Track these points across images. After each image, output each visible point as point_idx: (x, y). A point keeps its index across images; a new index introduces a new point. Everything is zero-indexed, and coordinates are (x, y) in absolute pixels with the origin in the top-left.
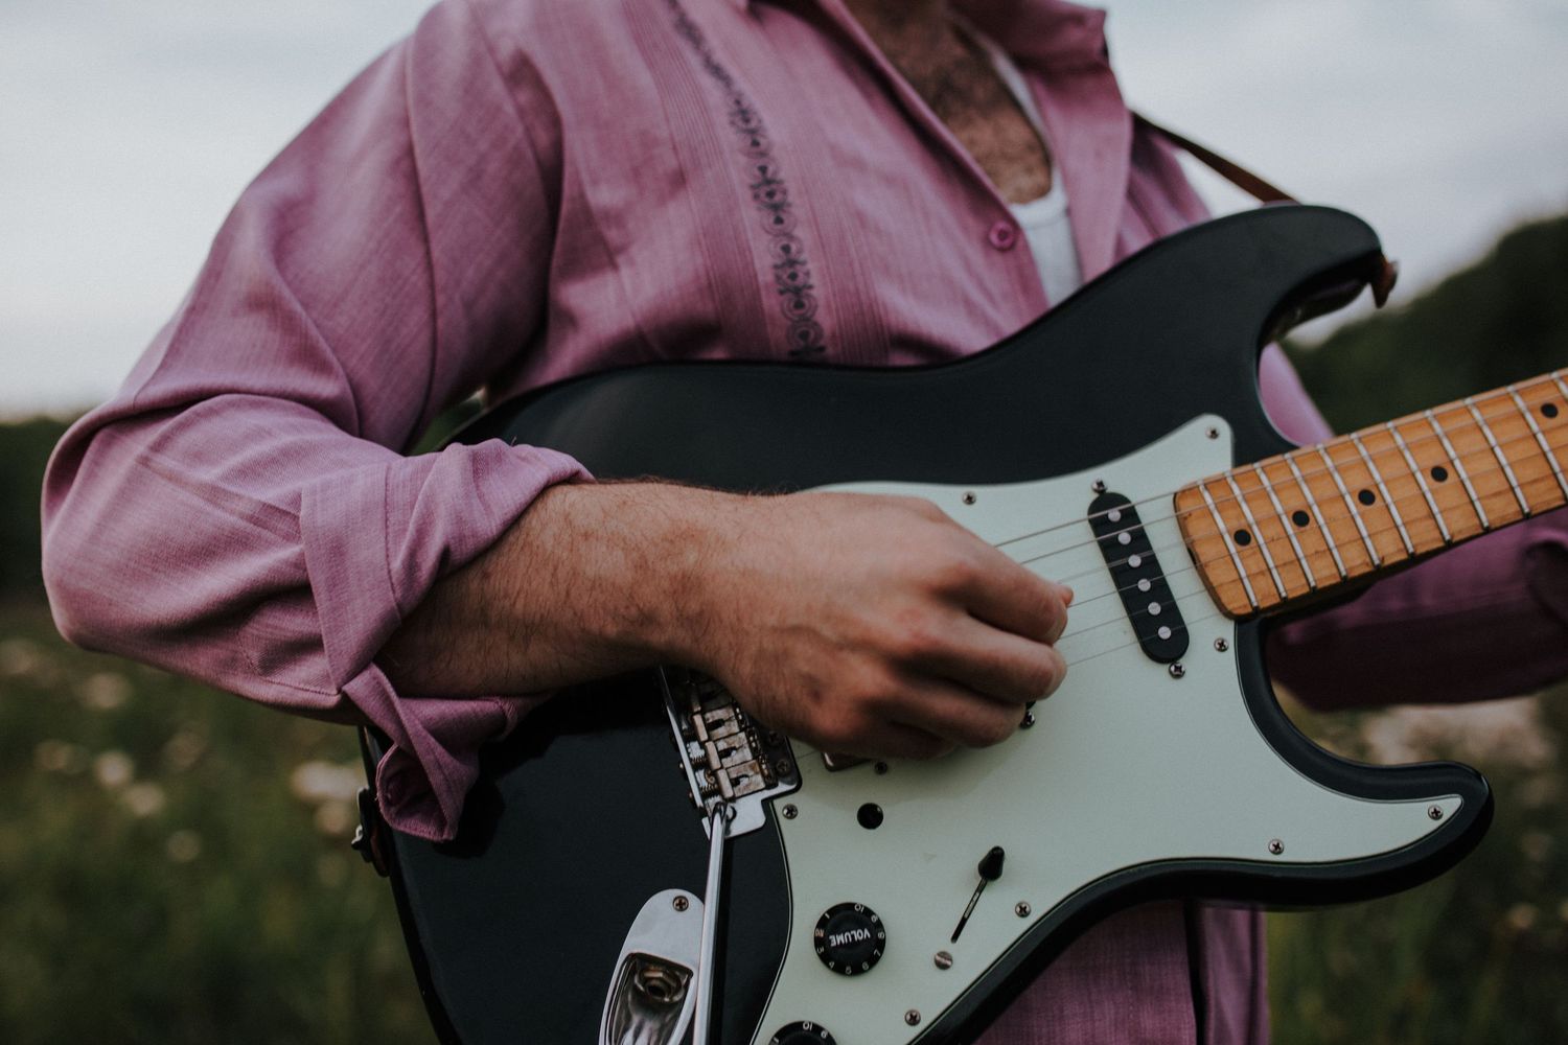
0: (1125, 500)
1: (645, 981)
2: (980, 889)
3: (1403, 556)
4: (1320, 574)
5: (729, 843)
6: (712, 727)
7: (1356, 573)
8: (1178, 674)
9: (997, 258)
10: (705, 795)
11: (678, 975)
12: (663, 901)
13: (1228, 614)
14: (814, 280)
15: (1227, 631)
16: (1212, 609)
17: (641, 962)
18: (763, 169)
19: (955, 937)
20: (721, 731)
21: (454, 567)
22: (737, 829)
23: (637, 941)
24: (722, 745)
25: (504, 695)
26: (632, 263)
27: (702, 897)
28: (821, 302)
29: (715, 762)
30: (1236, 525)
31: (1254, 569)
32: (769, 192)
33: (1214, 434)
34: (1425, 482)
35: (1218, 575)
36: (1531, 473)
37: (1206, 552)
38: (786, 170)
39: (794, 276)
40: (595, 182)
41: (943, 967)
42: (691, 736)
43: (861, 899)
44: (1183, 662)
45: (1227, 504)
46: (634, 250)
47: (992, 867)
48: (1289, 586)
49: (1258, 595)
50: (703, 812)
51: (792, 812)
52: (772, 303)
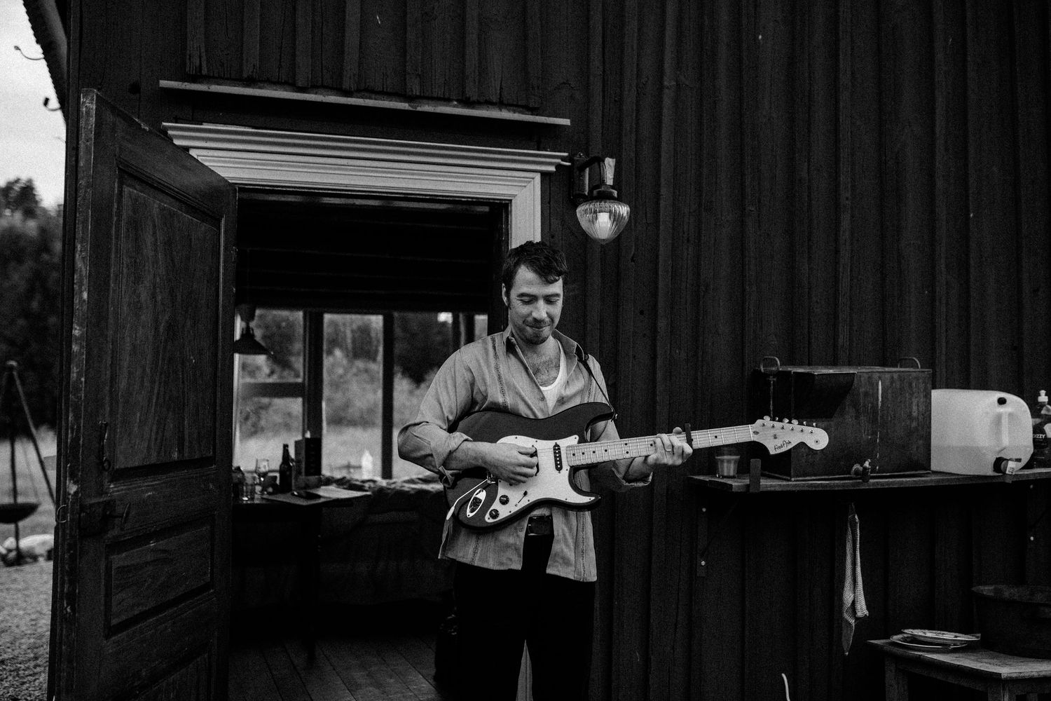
0: (559, 446)
2: (523, 498)
8: (560, 473)
15: (569, 468)
16: (567, 465)
19: (519, 503)
21: (451, 453)
25: (459, 470)
30: (574, 453)
31: (575, 460)
33: (576, 438)
34: (603, 451)
35: (569, 460)
36: (620, 453)
37: (569, 456)
41: (516, 506)
43: (507, 495)
45: (574, 450)
47: (525, 494)
48: (579, 463)
49: (574, 464)
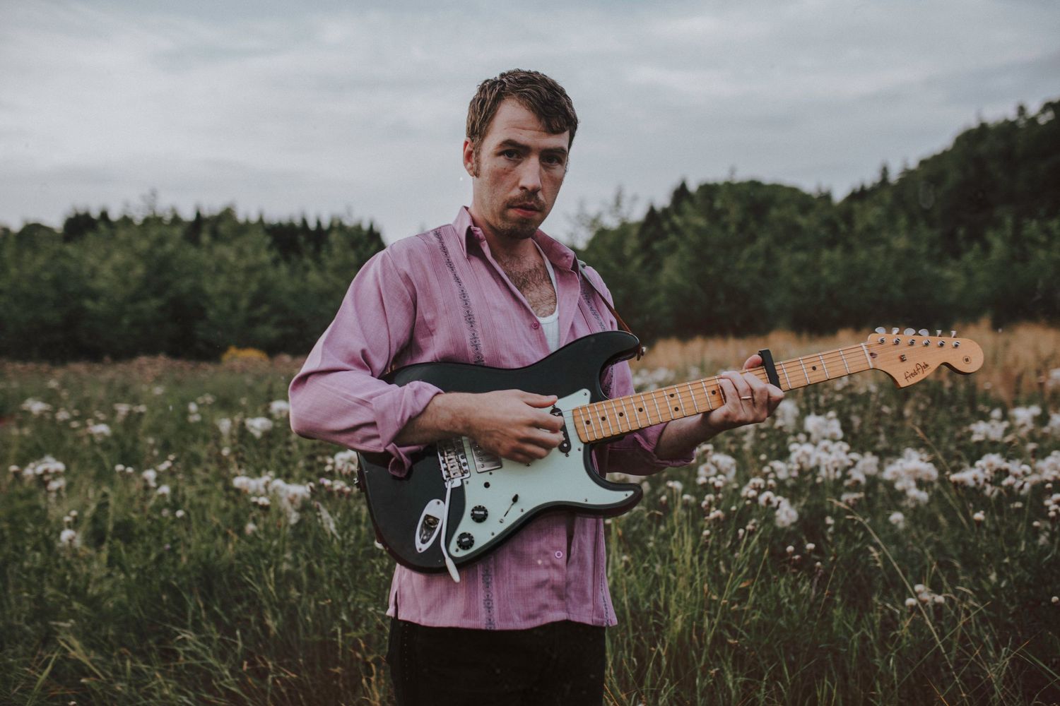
0: (560, 411)
1: (428, 521)
2: (513, 504)
3: (628, 430)
4: (606, 434)
5: (452, 489)
6: (449, 460)
7: (616, 434)
8: (567, 455)
9: (534, 331)
10: (447, 477)
11: (436, 520)
12: (434, 502)
13: (582, 442)
14: (481, 343)
15: (582, 446)
16: (579, 440)
17: (428, 517)
18: (468, 312)
19: (505, 516)
20: (451, 461)
22: (454, 486)
23: (427, 511)
24: (452, 465)
26: (436, 334)
27: (444, 502)
28: (483, 349)
29: (449, 469)
30: (587, 419)
31: (590, 431)
32: (470, 318)
33: (586, 394)
34: (636, 412)
35: (581, 432)
36: (664, 411)
37: (578, 426)
38: (475, 312)
39: (475, 342)
40: (426, 313)
41: (501, 522)
42: (444, 462)
43: (482, 504)
44: (569, 453)
45: (586, 414)
46: (437, 331)
47: (515, 499)
48: (597, 436)
49: (589, 438)
50: (446, 481)
51: (467, 482)
52: (470, 349)
